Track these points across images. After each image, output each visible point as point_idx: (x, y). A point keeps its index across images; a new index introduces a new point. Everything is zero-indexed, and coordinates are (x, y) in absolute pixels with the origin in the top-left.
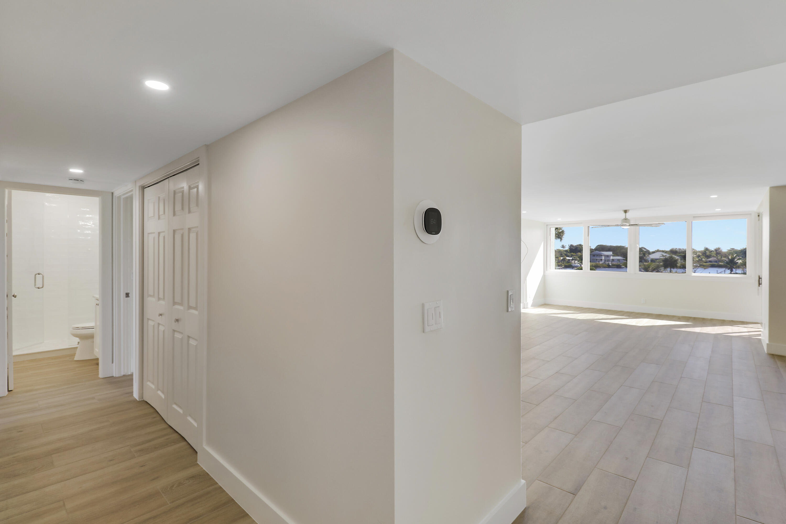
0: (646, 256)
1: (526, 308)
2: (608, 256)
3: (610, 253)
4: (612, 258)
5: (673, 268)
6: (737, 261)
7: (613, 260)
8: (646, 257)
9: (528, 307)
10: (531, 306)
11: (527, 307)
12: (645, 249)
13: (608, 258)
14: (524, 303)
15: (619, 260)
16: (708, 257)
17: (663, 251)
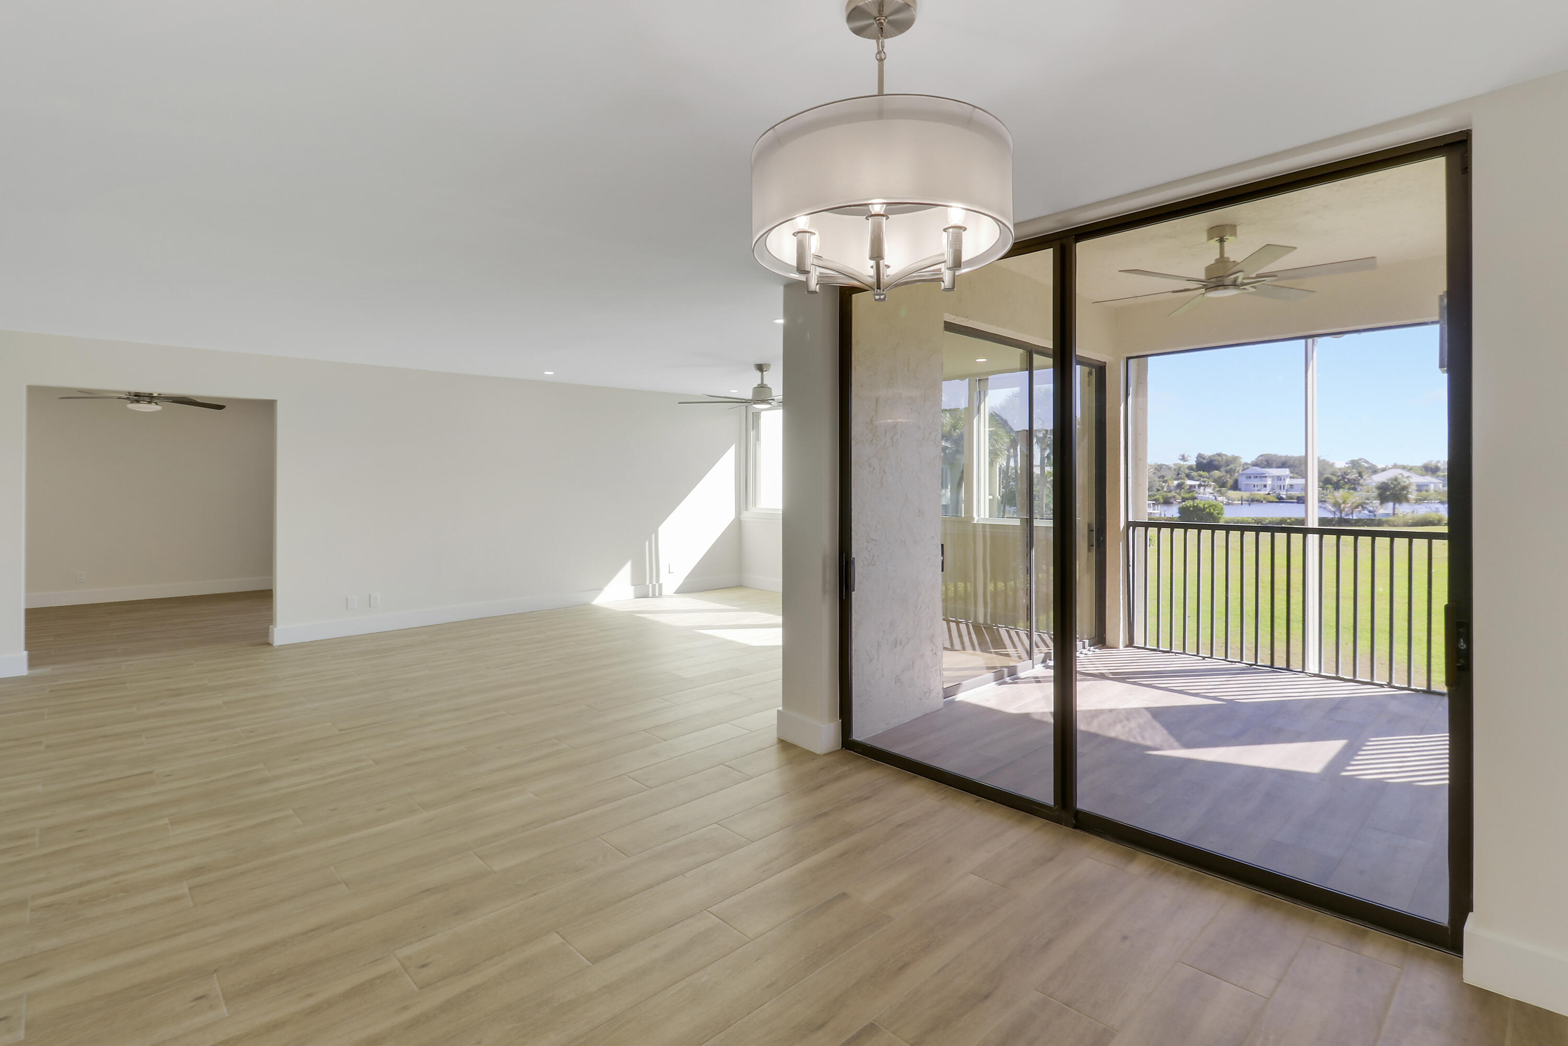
0: (1364, 477)
1: (651, 596)
2: (1279, 478)
3: (1286, 472)
4: (1288, 481)
7: (1291, 486)
8: (1365, 480)
9: (660, 594)
10: (675, 593)
11: (657, 595)
12: (1367, 462)
13: (1280, 483)
14: (648, 584)
17: (1404, 468)
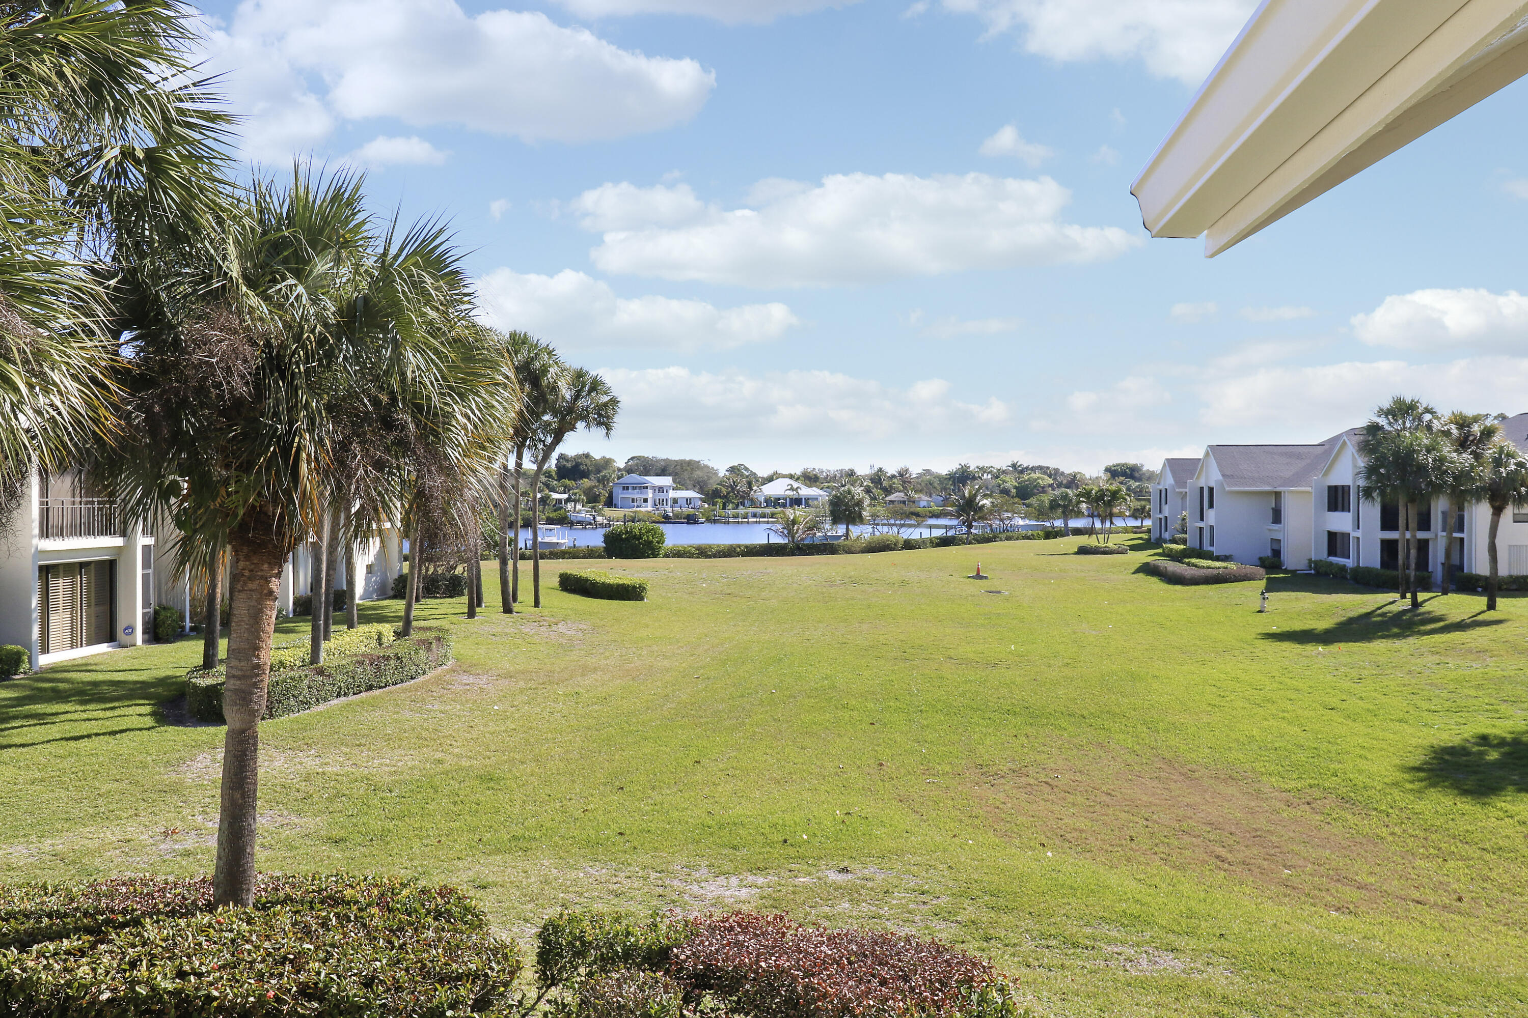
0: (755, 488)
2: (661, 489)
3: (666, 481)
4: (672, 494)
5: (854, 523)
6: (981, 503)
7: (675, 501)
8: (755, 492)
12: (747, 469)
13: (662, 496)
15: (688, 501)
16: (888, 491)
17: (791, 477)
